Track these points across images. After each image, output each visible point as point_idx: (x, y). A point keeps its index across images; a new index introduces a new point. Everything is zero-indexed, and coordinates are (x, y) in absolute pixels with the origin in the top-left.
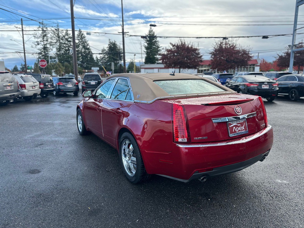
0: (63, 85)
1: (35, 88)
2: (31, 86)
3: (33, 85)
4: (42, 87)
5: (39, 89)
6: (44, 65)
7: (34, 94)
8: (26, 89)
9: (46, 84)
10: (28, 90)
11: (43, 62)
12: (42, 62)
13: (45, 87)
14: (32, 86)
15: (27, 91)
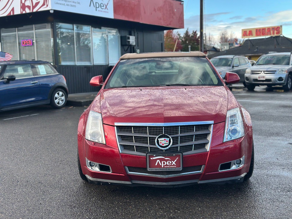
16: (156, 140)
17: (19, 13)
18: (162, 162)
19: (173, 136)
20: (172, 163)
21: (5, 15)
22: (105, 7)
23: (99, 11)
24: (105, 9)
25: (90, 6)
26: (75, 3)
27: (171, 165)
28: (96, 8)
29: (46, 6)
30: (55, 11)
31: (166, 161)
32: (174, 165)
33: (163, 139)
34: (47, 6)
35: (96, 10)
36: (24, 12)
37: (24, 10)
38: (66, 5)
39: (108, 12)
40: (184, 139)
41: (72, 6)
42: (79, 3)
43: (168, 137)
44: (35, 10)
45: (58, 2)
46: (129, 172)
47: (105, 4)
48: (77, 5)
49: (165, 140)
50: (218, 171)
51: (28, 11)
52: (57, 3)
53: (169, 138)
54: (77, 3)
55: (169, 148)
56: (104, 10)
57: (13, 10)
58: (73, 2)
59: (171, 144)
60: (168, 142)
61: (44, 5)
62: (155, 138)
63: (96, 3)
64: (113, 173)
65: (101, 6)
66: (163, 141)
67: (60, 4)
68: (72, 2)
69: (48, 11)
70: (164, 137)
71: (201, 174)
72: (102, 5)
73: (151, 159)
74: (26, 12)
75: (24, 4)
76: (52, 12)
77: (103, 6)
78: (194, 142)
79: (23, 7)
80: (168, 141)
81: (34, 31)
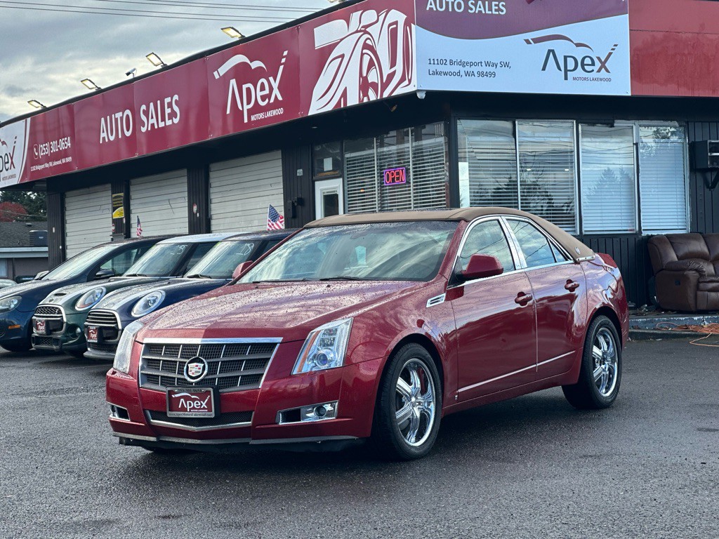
16: (185, 368)
17: (356, 102)
18: (188, 402)
19: (209, 360)
20: (202, 404)
21: (330, 108)
22: (598, 64)
23: (574, 79)
24: (599, 71)
25: (544, 69)
26: (495, 65)
27: (200, 409)
28: (566, 71)
29: (406, 82)
30: (429, 93)
31: (194, 400)
32: (204, 408)
33: (195, 364)
34: (410, 81)
35: (566, 78)
36: (366, 100)
37: (366, 94)
38: (462, 73)
39: (609, 80)
40: (227, 366)
41: (481, 74)
42: (507, 65)
43: (202, 362)
44: (386, 95)
45: (439, 70)
46: (152, 421)
47: (599, 58)
48: (499, 70)
49: (197, 366)
50: (277, 423)
51: (372, 96)
52: (436, 73)
53: (204, 363)
54: (499, 65)
55: (202, 380)
56: (594, 75)
57: (344, 94)
58: (487, 64)
59: (205, 372)
60: (201, 371)
61: (402, 80)
62: (185, 363)
63: (566, 57)
64: (132, 421)
65: (583, 65)
66: (195, 369)
67: (445, 74)
68: (483, 64)
69: (413, 94)
70: (197, 362)
71: (250, 427)
72: (588, 61)
73: (173, 396)
74: (369, 99)
75: (365, 79)
76: (421, 96)
77: (593, 64)
78: (242, 372)
79: (365, 86)
80: (201, 367)
81: (409, 145)
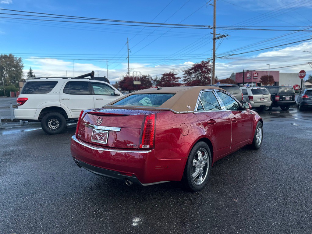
0: (308, 98)
1: (264, 100)
2: (259, 98)
3: (263, 97)
4: (278, 99)
5: (270, 101)
6: (303, 76)
7: (261, 105)
8: (253, 100)
9: (284, 96)
10: (255, 102)
11: (303, 73)
12: (301, 73)
13: (281, 99)
14: (261, 98)
15: (253, 102)
